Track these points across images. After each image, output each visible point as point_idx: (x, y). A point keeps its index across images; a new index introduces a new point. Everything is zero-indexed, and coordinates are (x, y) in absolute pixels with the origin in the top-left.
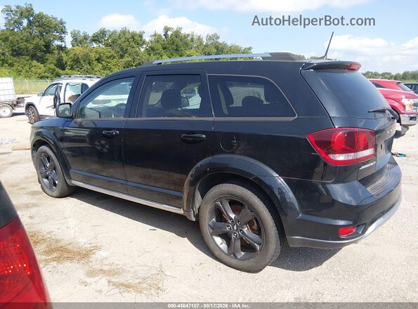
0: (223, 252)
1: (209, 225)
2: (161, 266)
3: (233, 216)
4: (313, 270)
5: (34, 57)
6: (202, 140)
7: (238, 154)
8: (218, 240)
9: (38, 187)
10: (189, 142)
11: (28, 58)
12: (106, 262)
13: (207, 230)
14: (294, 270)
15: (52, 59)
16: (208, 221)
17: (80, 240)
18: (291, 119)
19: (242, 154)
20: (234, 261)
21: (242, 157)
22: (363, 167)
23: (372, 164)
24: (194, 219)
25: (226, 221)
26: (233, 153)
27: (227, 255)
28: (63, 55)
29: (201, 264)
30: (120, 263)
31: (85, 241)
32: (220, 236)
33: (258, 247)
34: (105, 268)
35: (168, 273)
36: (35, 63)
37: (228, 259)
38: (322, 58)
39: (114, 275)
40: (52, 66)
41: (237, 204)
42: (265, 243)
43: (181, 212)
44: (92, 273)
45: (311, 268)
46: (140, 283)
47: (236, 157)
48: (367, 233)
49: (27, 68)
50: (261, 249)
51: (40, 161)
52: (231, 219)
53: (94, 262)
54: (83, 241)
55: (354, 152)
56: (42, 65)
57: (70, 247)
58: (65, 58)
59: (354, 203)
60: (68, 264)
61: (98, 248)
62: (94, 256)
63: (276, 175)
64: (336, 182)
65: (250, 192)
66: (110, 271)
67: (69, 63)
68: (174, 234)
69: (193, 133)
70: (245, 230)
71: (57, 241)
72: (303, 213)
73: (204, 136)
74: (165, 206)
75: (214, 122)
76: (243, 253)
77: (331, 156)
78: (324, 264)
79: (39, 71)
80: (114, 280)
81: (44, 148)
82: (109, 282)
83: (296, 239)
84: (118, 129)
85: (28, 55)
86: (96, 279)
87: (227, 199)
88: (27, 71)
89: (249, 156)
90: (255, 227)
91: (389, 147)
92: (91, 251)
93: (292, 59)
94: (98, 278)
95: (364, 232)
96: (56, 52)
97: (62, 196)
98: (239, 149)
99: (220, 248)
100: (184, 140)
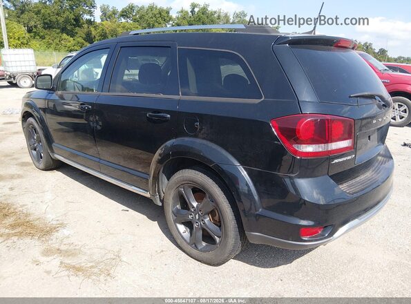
0: (185, 241)
1: (173, 212)
2: (119, 251)
3: (195, 204)
4: (281, 268)
5: (64, 30)
6: (166, 120)
7: (200, 138)
8: (182, 228)
9: (28, 159)
10: (154, 122)
11: (58, 31)
12: (66, 241)
13: (170, 217)
14: (259, 266)
15: (81, 32)
16: (171, 206)
17: (48, 216)
18: (257, 101)
19: (204, 139)
20: (194, 252)
21: (205, 142)
22: (336, 161)
23: (349, 158)
24: (160, 204)
25: (189, 209)
26: (196, 136)
27: (189, 244)
28: (92, 29)
29: (162, 251)
30: (80, 243)
31: (54, 217)
32: (183, 223)
33: (218, 240)
34: (63, 248)
35: (124, 259)
36: (65, 36)
37: (189, 248)
38: (310, 32)
39: (69, 256)
40: (81, 40)
41: (199, 192)
42: (224, 236)
43: (148, 195)
44: (47, 253)
45: (278, 265)
46: (92, 267)
47: (198, 141)
48: (336, 235)
49: (57, 41)
50: (220, 242)
51: (30, 133)
52: (193, 207)
53: (54, 240)
54: (51, 218)
55: (324, 143)
56: (72, 39)
57: (36, 223)
58: (94, 33)
59: (322, 202)
60: (28, 240)
61: (62, 225)
62: (56, 234)
63: (237, 163)
64: (300, 177)
65: (211, 181)
66: (66, 252)
67: (97, 38)
68: (145, 217)
69: (158, 111)
70: (207, 220)
71: (27, 215)
72: (263, 208)
73: (169, 116)
74: (133, 187)
75: (179, 101)
76: (204, 244)
77: (296, 147)
78: (295, 263)
79: (69, 44)
80: (68, 261)
81: (31, 120)
82: (61, 263)
83: (255, 236)
84: (90, 104)
85: (59, 28)
86: (49, 259)
87: (189, 187)
88: (57, 44)
89: (211, 141)
90: (217, 218)
91: (382, 138)
92: (55, 228)
93: (266, 31)
94: (52, 258)
95: (331, 234)
96: (86, 26)
97: (47, 169)
98: (202, 132)
99: (182, 237)
100: (149, 119)
